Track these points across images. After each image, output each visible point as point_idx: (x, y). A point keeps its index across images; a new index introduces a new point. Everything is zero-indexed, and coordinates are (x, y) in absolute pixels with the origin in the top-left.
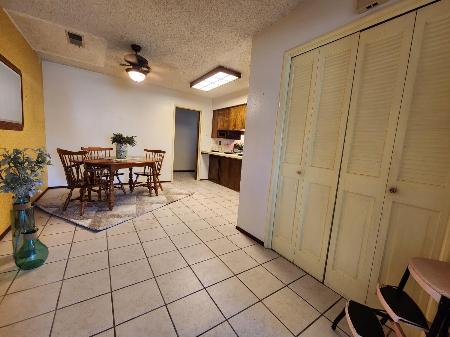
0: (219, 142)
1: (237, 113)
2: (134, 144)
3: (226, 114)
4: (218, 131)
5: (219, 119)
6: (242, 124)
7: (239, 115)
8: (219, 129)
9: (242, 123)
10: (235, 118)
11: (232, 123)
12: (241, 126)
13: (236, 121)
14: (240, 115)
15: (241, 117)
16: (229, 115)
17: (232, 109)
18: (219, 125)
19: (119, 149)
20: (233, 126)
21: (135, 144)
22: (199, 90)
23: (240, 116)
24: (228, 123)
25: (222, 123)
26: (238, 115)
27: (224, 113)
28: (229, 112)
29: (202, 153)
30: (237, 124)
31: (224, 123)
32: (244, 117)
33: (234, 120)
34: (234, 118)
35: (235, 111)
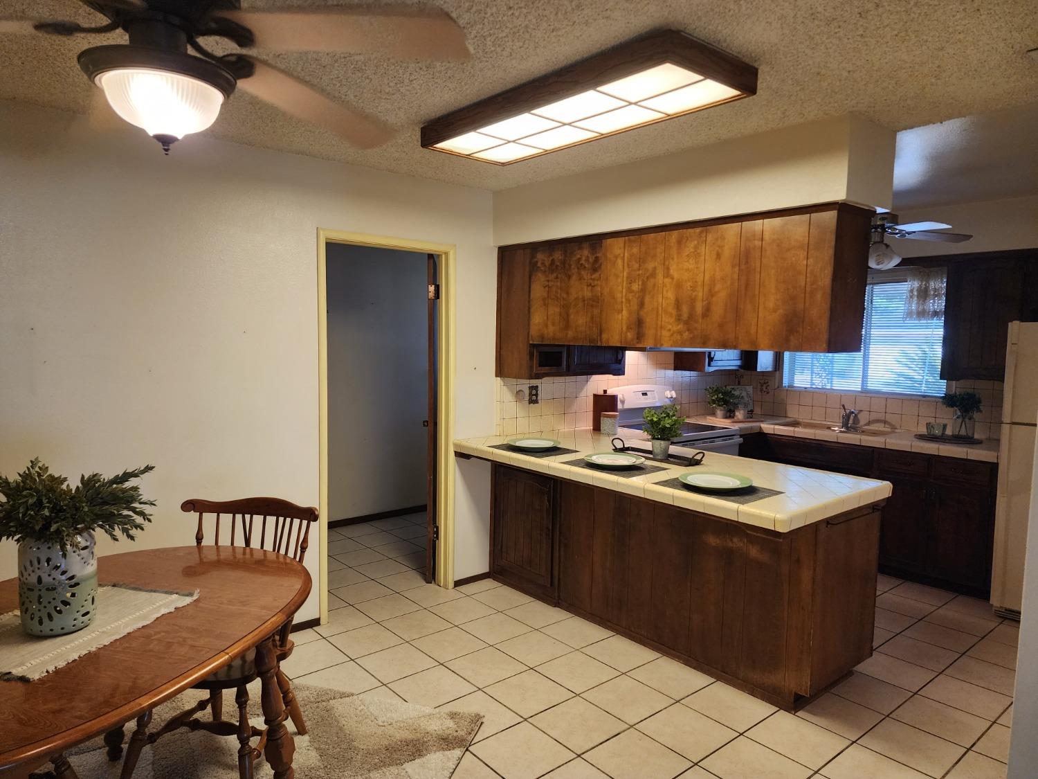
0: (527, 392)
1: (650, 265)
2: (139, 520)
3: (581, 267)
4: (533, 346)
5: (538, 291)
6: (686, 323)
7: (660, 276)
8: (542, 337)
9: (685, 316)
10: (635, 287)
11: (620, 311)
12: (680, 333)
13: (642, 305)
14: (667, 274)
15: (679, 286)
16: (595, 270)
17: (617, 246)
18: (537, 318)
19: (40, 580)
20: (629, 328)
21: (142, 514)
22: (468, 157)
23: (667, 280)
24: (596, 312)
25: (554, 310)
26: (653, 274)
27: (564, 262)
28: (597, 259)
29: (459, 455)
30: (649, 320)
31: (566, 308)
32: (694, 288)
33: (628, 301)
34: (630, 290)
35: (632, 255)
